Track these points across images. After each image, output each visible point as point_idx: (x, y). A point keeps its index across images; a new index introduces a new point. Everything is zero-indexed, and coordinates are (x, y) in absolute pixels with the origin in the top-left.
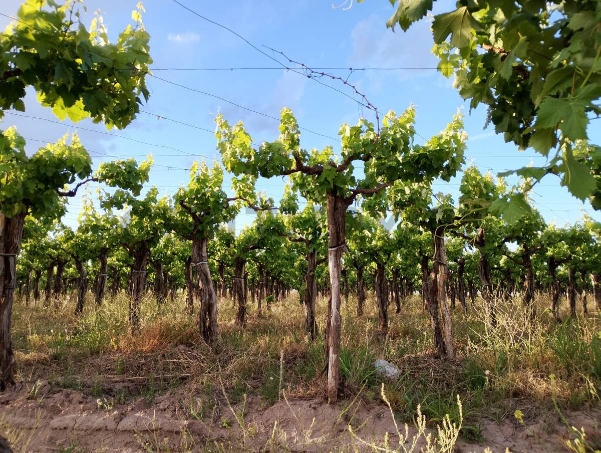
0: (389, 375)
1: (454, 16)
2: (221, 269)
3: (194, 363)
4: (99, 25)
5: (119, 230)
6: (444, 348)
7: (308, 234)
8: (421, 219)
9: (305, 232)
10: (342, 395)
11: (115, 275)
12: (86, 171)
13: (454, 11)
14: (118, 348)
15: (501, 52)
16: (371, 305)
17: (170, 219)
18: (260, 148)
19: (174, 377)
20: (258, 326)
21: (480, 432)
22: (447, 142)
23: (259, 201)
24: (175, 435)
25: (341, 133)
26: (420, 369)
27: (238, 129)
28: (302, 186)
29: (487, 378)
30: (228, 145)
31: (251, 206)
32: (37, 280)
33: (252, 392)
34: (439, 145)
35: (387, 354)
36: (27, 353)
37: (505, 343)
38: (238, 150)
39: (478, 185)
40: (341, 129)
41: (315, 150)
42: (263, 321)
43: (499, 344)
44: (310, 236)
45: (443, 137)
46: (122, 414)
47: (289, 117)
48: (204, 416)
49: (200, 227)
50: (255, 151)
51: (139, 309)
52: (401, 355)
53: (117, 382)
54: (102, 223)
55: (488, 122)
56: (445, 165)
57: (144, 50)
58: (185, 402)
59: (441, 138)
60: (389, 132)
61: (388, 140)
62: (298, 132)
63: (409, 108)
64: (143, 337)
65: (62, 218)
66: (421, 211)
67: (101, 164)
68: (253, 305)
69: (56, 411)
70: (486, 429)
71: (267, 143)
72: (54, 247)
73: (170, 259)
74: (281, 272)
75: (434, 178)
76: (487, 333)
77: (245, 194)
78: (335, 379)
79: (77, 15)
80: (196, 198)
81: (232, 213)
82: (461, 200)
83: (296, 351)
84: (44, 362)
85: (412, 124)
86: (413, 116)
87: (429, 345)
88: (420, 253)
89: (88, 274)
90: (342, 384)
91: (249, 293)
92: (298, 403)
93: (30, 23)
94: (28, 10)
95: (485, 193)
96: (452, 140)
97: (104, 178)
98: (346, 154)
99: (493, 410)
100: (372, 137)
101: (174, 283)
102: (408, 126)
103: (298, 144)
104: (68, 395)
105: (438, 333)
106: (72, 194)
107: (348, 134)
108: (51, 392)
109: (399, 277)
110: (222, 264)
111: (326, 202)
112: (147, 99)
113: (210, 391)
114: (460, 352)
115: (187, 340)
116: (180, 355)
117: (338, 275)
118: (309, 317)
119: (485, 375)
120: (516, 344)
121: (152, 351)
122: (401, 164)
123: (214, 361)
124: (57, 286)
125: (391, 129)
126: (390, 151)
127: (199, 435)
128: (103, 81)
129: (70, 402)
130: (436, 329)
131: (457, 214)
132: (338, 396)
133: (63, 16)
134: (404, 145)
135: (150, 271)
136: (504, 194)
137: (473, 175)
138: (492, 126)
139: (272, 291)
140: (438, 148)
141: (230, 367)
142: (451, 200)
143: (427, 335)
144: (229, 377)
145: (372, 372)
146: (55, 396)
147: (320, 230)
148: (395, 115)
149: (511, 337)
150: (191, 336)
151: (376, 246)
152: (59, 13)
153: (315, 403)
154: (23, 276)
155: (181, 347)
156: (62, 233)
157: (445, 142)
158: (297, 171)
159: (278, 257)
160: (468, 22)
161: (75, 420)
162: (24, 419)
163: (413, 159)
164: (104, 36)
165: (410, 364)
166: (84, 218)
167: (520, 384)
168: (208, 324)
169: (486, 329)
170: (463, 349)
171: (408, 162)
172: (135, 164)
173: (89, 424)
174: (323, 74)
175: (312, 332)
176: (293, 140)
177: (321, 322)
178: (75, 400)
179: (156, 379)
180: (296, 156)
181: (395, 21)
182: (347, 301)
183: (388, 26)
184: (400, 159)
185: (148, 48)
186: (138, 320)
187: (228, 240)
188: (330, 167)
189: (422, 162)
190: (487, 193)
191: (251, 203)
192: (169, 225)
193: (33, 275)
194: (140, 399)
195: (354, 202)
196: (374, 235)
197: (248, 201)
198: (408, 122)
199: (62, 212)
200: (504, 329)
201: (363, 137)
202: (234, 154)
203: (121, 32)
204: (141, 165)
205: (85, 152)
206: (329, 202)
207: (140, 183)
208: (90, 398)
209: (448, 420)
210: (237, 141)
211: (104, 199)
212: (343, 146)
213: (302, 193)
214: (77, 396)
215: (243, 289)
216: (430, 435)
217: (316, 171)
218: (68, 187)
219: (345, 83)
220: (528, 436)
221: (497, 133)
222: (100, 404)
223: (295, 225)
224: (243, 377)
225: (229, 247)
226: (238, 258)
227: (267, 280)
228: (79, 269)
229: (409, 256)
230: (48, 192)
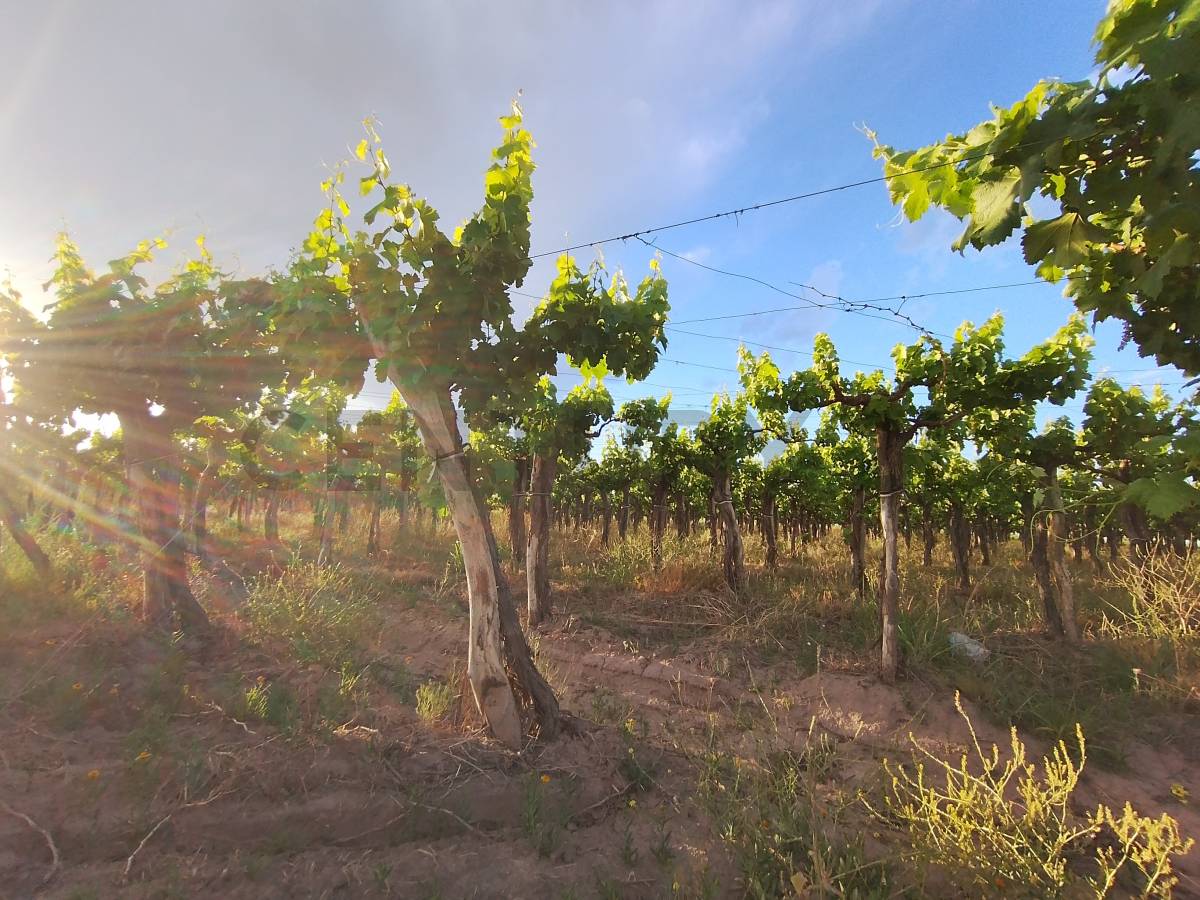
0: (971, 655)
1: (1057, 226)
2: (747, 501)
3: (720, 613)
4: (619, 279)
5: (640, 464)
6: (1060, 626)
7: (852, 468)
8: (1017, 450)
9: (849, 465)
10: (902, 675)
11: (637, 503)
12: (608, 414)
13: (1058, 218)
14: (642, 586)
15: (1143, 251)
16: (944, 553)
17: (691, 454)
18: (790, 379)
19: (698, 626)
20: (791, 571)
21: (1123, 759)
22: (1058, 353)
23: (790, 432)
24: (700, 692)
25: (894, 355)
26: (1020, 651)
27: (763, 361)
28: (843, 417)
29: (1136, 679)
30: (752, 378)
31: (779, 438)
32: (567, 506)
33: (786, 655)
34: (1046, 357)
35: (967, 626)
36: (561, 584)
37: (1171, 628)
38: (764, 384)
39: (1115, 402)
40: (894, 350)
41: (859, 373)
42: (798, 565)
43: (1160, 628)
44: (856, 469)
45: (1052, 346)
46: (648, 660)
47: (824, 343)
48: (732, 676)
49: (722, 464)
50: (783, 383)
51: (661, 548)
52: (991, 628)
53: (642, 623)
54: (624, 457)
55: (1126, 339)
56: (1055, 382)
57: (662, 297)
58: (711, 657)
59: (1047, 348)
60: (964, 350)
61: (964, 359)
62: (837, 360)
63: (994, 316)
64: (666, 578)
65: (589, 453)
66: (1018, 440)
67: (623, 403)
68: (786, 542)
69: (586, 648)
70: (1134, 755)
71: (798, 373)
72: (581, 478)
73: (691, 491)
74: (819, 506)
75: (1037, 401)
76: (1136, 611)
77: (773, 425)
78: (892, 656)
79: (600, 281)
80: (718, 432)
81: (759, 445)
82: (1086, 425)
83: (839, 609)
84: (575, 594)
85: (998, 336)
86: (1001, 326)
87: (1031, 620)
88: (1019, 489)
89: (612, 502)
90: (902, 662)
91: (781, 527)
92: (843, 677)
93: (560, 296)
94: (558, 284)
95: (1129, 414)
96: (1067, 349)
97: (626, 417)
98: (902, 380)
99: (1148, 728)
100: (938, 357)
101: (696, 513)
102: (992, 339)
103: (837, 373)
104: (597, 632)
105: (1050, 607)
106: (596, 435)
107: (904, 355)
108: (583, 627)
109: (986, 516)
110: (748, 495)
111: (877, 437)
112: (665, 347)
113: (736, 647)
114: (1089, 633)
115: (711, 584)
116: (704, 601)
117: (894, 527)
118: (857, 568)
119: (1134, 675)
120: (1191, 631)
121: (675, 593)
122: (983, 387)
123: (740, 612)
124: (585, 514)
125: (967, 345)
126: (966, 374)
127: (726, 695)
128: (624, 335)
129: (599, 639)
130: (1046, 599)
131: (1079, 442)
132: (896, 676)
133: (588, 283)
134: (987, 365)
135: (671, 501)
136: (1165, 412)
137: (1105, 390)
138: (1133, 346)
139: (808, 527)
140: (1044, 362)
141: (759, 623)
142: (1069, 425)
143: (1032, 605)
144: (759, 633)
145: (946, 650)
146: (586, 631)
147: (868, 462)
148: (973, 327)
149: (1183, 621)
150: (715, 580)
151: (950, 480)
152: (584, 283)
153: (865, 681)
154: (557, 503)
155: (704, 591)
156: (588, 466)
157: (1054, 355)
158: (836, 402)
159: (815, 490)
160: (1079, 232)
161: (604, 659)
162: (559, 652)
163: (1003, 379)
164: (624, 289)
165: (1004, 643)
166: (607, 452)
168: (733, 568)
169: (1135, 605)
170: (1094, 630)
171: (994, 384)
172: (655, 402)
173: (617, 665)
174: (866, 306)
175: (861, 588)
176: (829, 368)
177: (872, 577)
178: (603, 639)
179: (679, 626)
180: (834, 386)
181: (965, 243)
182: (909, 547)
183: (954, 249)
184: (982, 380)
185: (665, 296)
186: (660, 560)
187: (754, 471)
188: (879, 396)
189: (1017, 382)
190: (1133, 415)
191: (780, 434)
192: (689, 459)
193: (563, 501)
194: (665, 646)
195: (915, 436)
196: (946, 467)
197: (777, 433)
198: (993, 334)
199: (589, 447)
200: (1168, 608)
201: (924, 357)
202: (758, 388)
203: (640, 283)
204: (660, 402)
205: (607, 395)
206: (880, 438)
207: (659, 421)
208: (617, 638)
209: (1063, 748)
210: (763, 373)
211: (625, 437)
212: (897, 369)
213: (843, 425)
214: (605, 635)
215: (773, 525)
216: (1032, 766)
217: (863, 399)
218: (593, 429)
219: (896, 314)
221: (1142, 356)
222: (626, 646)
223: (835, 457)
224: (775, 634)
225: (756, 479)
226: (766, 493)
227: (802, 515)
228: (604, 497)
229: (1000, 493)
230: (576, 435)
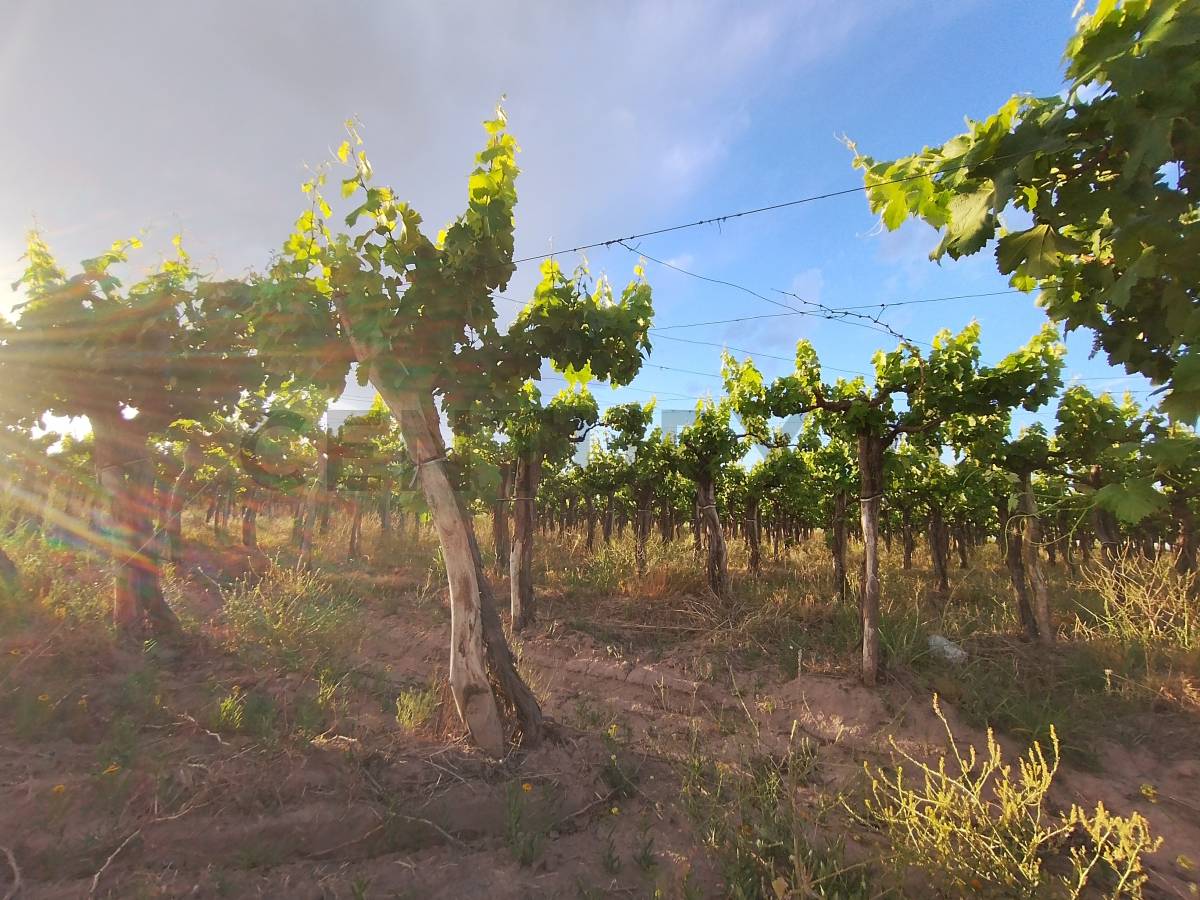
0: (949, 657)
1: (1028, 237)
2: (731, 505)
3: (703, 617)
4: (604, 285)
5: (624, 468)
6: (1035, 628)
7: (834, 473)
8: (993, 456)
9: (831, 470)
10: (882, 678)
11: (622, 507)
12: (593, 417)
13: (1030, 230)
14: (626, 591)
15: (1111, 263)
16: (923, 556)
17: (675, 458)
18: (773, 385)
19: (681, 630)
20: (774, 575)
21: (1095, 758)
22: (1031, 361)
23: (773, 437)
24: (684, 697)
25: (874, 362)
26: (997, 653)
27: (746, 366)
28: (825, 422)
29: (1108, 679)
30: (735, 383)
31: (763, 443)
32: (551, 511)
33: (768, 659)
34: (1019, 365)
35: (946, 629)
36: (545, 589)
37: (1141, 629)
38: (747, 390)
39: (1087, 409)
40: (874, 356)
42: (780, 570)
43: (1130, 630)
44: (838, 474)
45: (1026, 354)
46: (632, 665)
47: (806, 350)
48: (715, 680)
49: (706, 468)
50: (766, 388)
51: (645, 552)
52: (968, 631)
53: (626, 628)
54: (609, 461)
55: (1096, 348)
56: (1029, 390)
57: (646, 303)
58: (695, 662)
59: (1021, 356)
60: (942, 357)
61: (942, 366)
62: (819, 366)
63: (970, 324)
64: (649, 583)
65: (573, 458)
66: (994, 445)
67: (607, 408)
68: (768, 546)
69: (570, 653)
70: (1106, 754)
71: (780, 379)
72: (566, 482)
73: (676, 495)
74: (802, 510)
75: (1012, 407)
76: (1108, 613)
77: (756, 430)
78: (872, 658)
79: (584, 286)
80: (702, 437)
81: (742, 450)
82: (1059, 431)
83: (820, 612)
84: (559, 599)
85: (975, 344)
86: (977, 334)
87: (1007, 622)
88: (995, 493)
89: (596, 506)
90: (882, 665)
91: (764, 531)
92: (825, 680)
93: (544, 301)
94: (543, 289)
95: (1100, 420)
96: (1040, 357)
97: (610, 422)
98: (882, 386)
99: (1119, 727)
100: (917, 364)
101: (680, 517)
102: (969, 347)
103: (819, 379)
104: (581, 638)
105: (1025, 609)
106: (581, 439)
107: (883, 362)
108: (567, 633)
109: (964, 520)
110: (732, 500)
111: (857, 443)
112: (649, 352)
113: (720, 651)
114: (1063, 635)
115: (695, 589)
116: (688, 606)
117: (874, 531)
118: (838, 571)
119: (1106, 676)
120: (1160, 632)
121: (659, 598)
122: (960, 393)
123: (724, 616)
124: (570, 518)
125: (944, 352)
126: (943, 381)
127: (709, 700)
128: (608, 340)
129: (583, 645)
130: (1020, 602)
131: (1052, 448)
132: (877, 679)
133: (572, 288)
134: (964, 372)
135: (656, 505)
136: (1135, 419)
137: (1077, 397)
138: (1103, 355)
139: (791, 531)
140: (1017, 370)
141: (742, 627)
142: (1042, 431)
143: (1008, 608)
144: (742, 637)
145: (926, 652)
146: (570, 637)
147: (850, 467)
148: (950, 334)
149: (1152, 622)
150: (699, 584)
151: (928, 484)
152: (568, 288)
153: (847, 684)
154: (541, 507)
155: (689, 596)
156: (573, 470)
157: (1028, 362)
158: (817, 407)
159: (798, 495)
160: (1051, 243)
161: (588, 664)
162: (543, 658)
163: (979, 386)
164: (608, 295)
165: (981, 645)
166: (592, 457)
167: (1167, 694)
168: (717, 573)
169: (1106, 607)
170: (1067, 631)
171: (971, 391)
172: (639, 407)
173: (601, 671)
174: (846, 313)
175: (842, 592)
176: (811, 374)
177: (853, 580)
178: (587, 644)
179: (663, 630)
180: (816, 392)
181: (941, 253)
182: (889, 551)
183: (931, 259)
184: (959, 387)
185: (650, 301)
186: (645, 564)
187: (738, 476)
188: (860, 402)
189: (993, 389)
190: (1104, 421)
191: (763, 439)
192: (673, 464)
193: (548, 506)
194: (649, 651)
195: (895, 441)
196: (925, 472)
197: (760, 438)
198: (970, 342)
199: (573, 452)
200: (1138, 610)
201: (904, 364)
202: (742, 394)
203: (624, 289)
204: (644, 407)
205: (591, 399)
206: (861, 443)
207: (643, 426)
208: (601, 643)
209: (1038, 749)
210: (746, 379)
211: (610, 441)
212: (877, 376)
213: (825, 431)
214: (589, 640)
215: (756, 529)
216: (1008, 767)
217: (844, 405)
218: (578, 434)
219: (876, 322)
220: (1181, 776)
221: (1112, 364)
222: (610, 651)
223: (817, 462)
224: (758, 638)
225: (739, 484)
226: (749, 498)
227: (785, 519)
228: (588, 502)
229: (977, 498)
230: (561, 440)
